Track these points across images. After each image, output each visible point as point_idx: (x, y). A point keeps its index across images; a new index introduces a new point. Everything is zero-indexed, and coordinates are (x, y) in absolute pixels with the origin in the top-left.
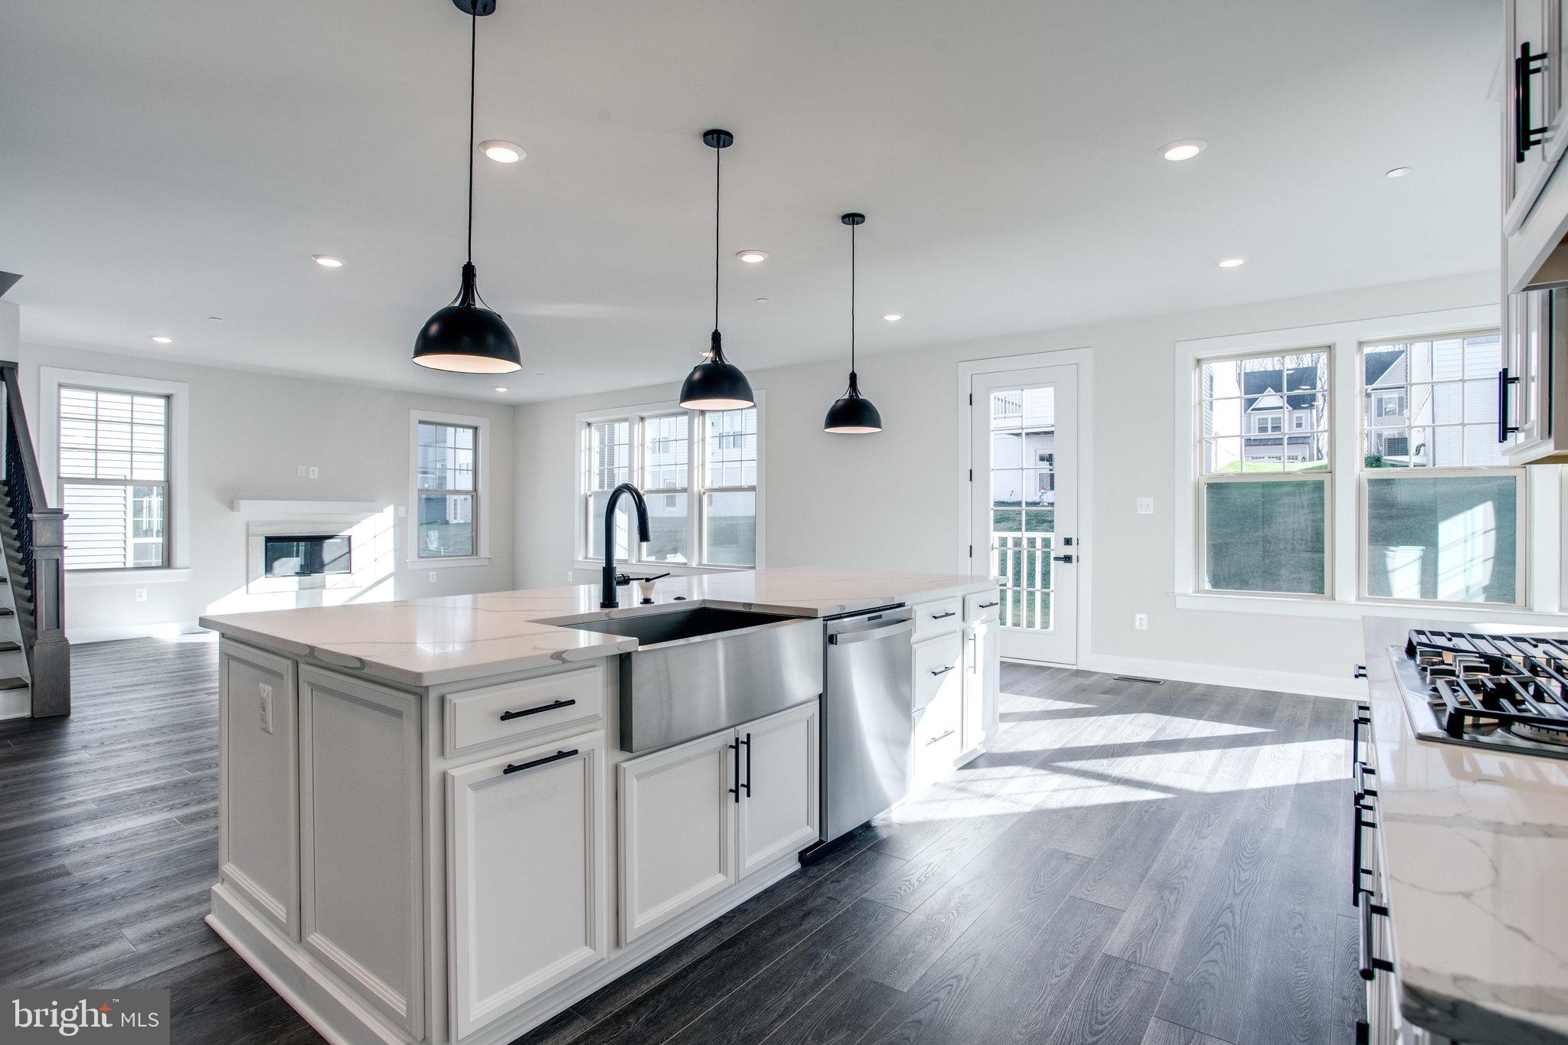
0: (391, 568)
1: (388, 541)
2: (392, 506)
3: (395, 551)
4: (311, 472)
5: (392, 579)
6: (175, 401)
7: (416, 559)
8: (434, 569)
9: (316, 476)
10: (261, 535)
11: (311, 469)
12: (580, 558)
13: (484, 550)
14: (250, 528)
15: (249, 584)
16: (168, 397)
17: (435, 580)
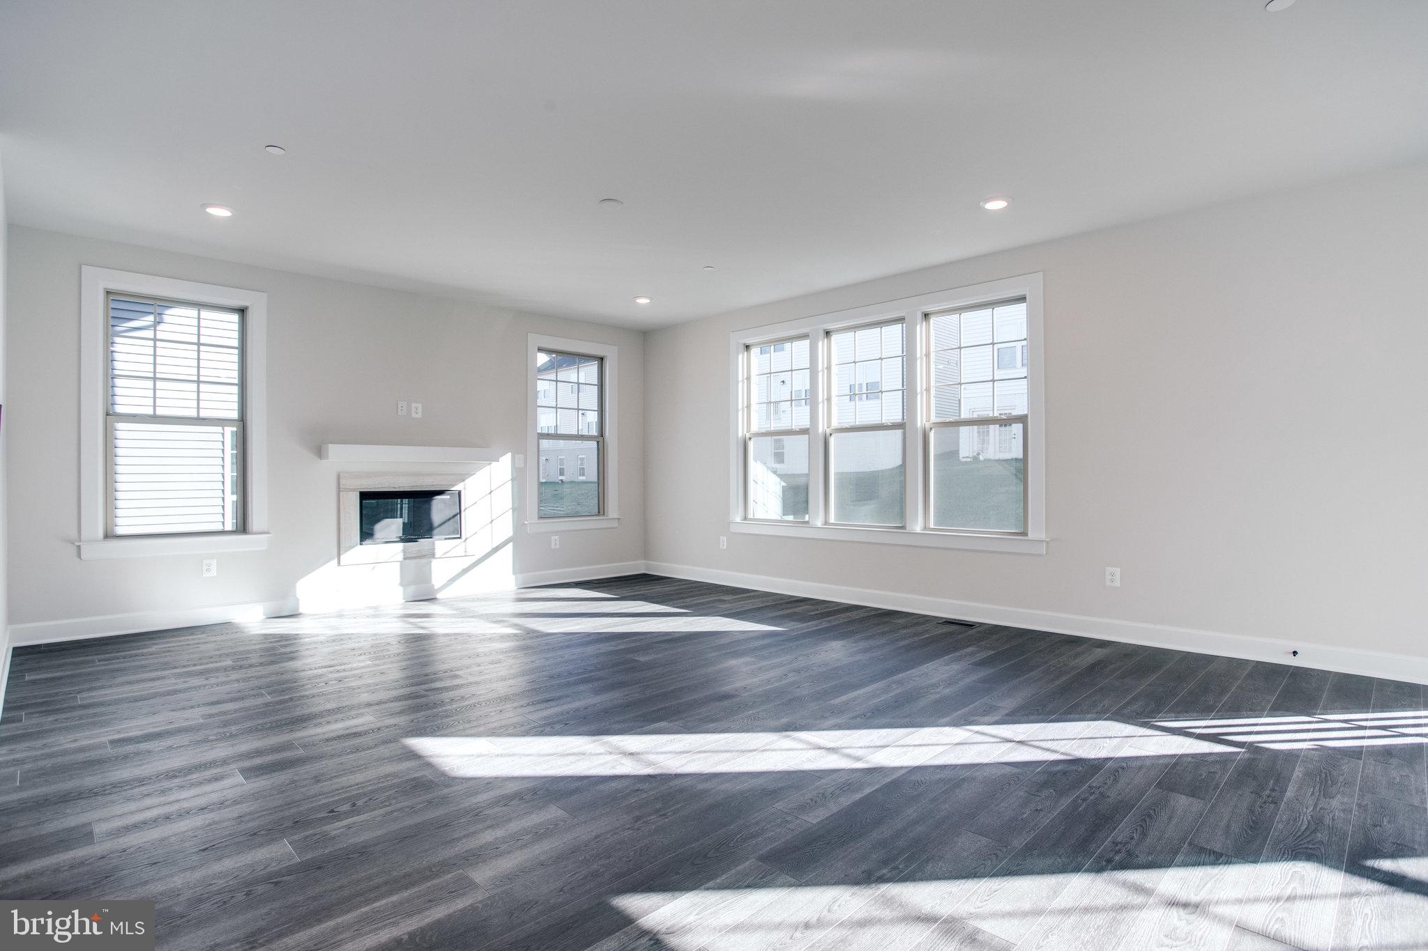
0: (509, 533)
1: (504, 498)
2: (510, 454)
3: (514, 510)
4: (413, 410)
5: (510, 546)
6: (252, 316)
7: (536, 520)
8: (557, 533)
9: (419, 415)
10: (354, 490)
11: (414, 405)
12: (738, 519)
13: (613, 510)
14: (342, 482)
15: (342, 557)
16: (242, 311)
17: (558, 547)
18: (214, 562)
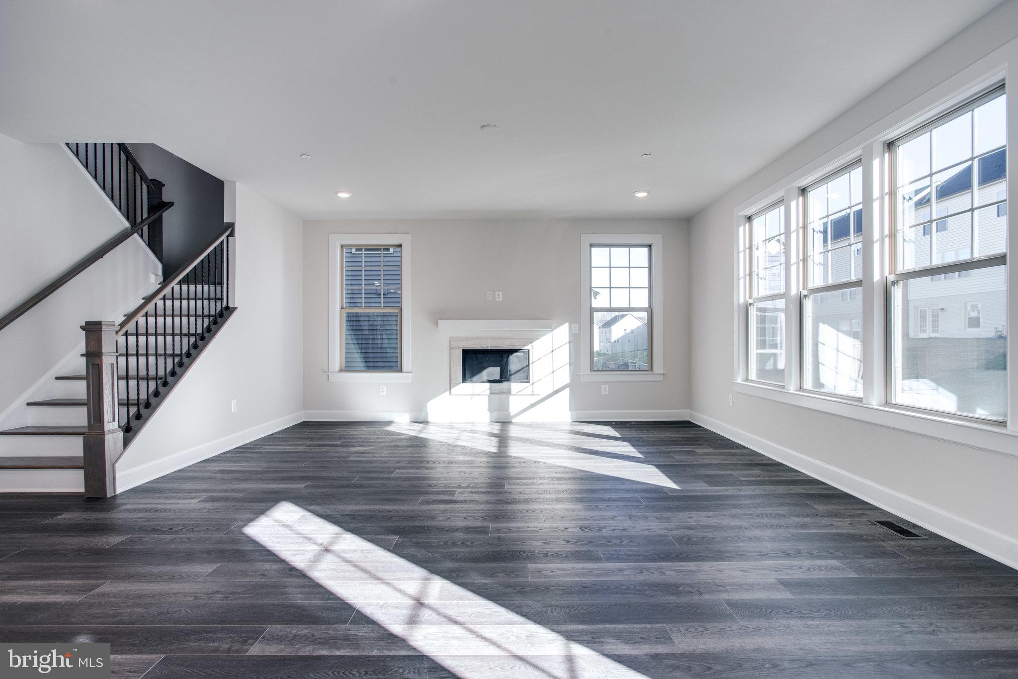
0: (567, 380)
1: (563, 356)
2: (567, 324)
3: (570, 364)
4: (497, 296)
5: (567, 390)
7: (588, 371)
8: (606, 383)
9: (501, 299)
10: (459, 348)
11: (497, 293)
12: (739, 380)
13: (658, 368)
14: (452, 343)
15: (452, 390)
17: (607, 393)
18: (385, 387)
